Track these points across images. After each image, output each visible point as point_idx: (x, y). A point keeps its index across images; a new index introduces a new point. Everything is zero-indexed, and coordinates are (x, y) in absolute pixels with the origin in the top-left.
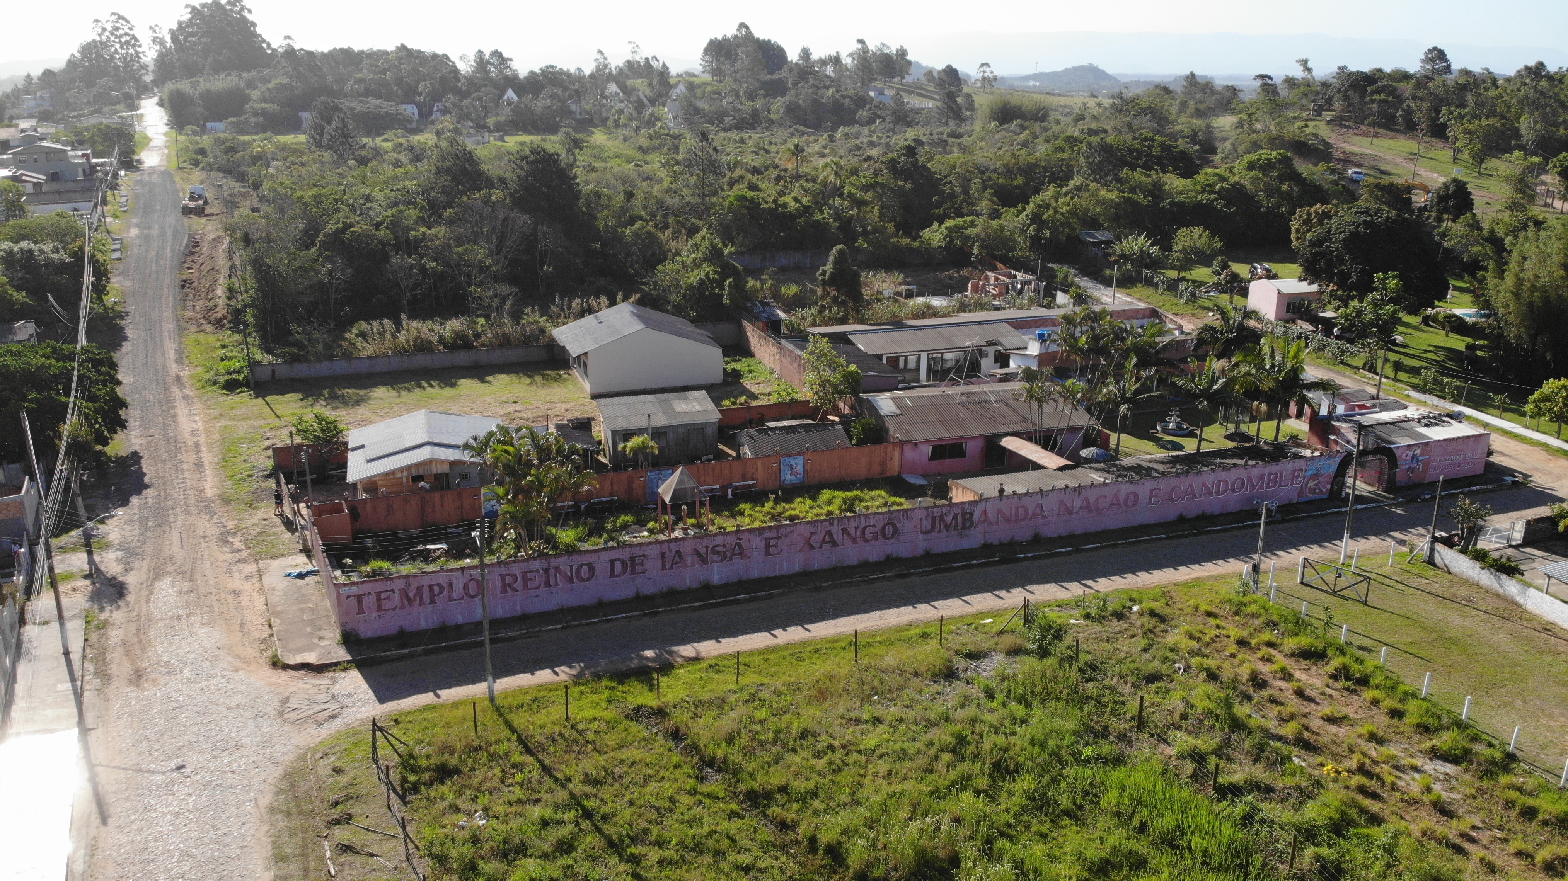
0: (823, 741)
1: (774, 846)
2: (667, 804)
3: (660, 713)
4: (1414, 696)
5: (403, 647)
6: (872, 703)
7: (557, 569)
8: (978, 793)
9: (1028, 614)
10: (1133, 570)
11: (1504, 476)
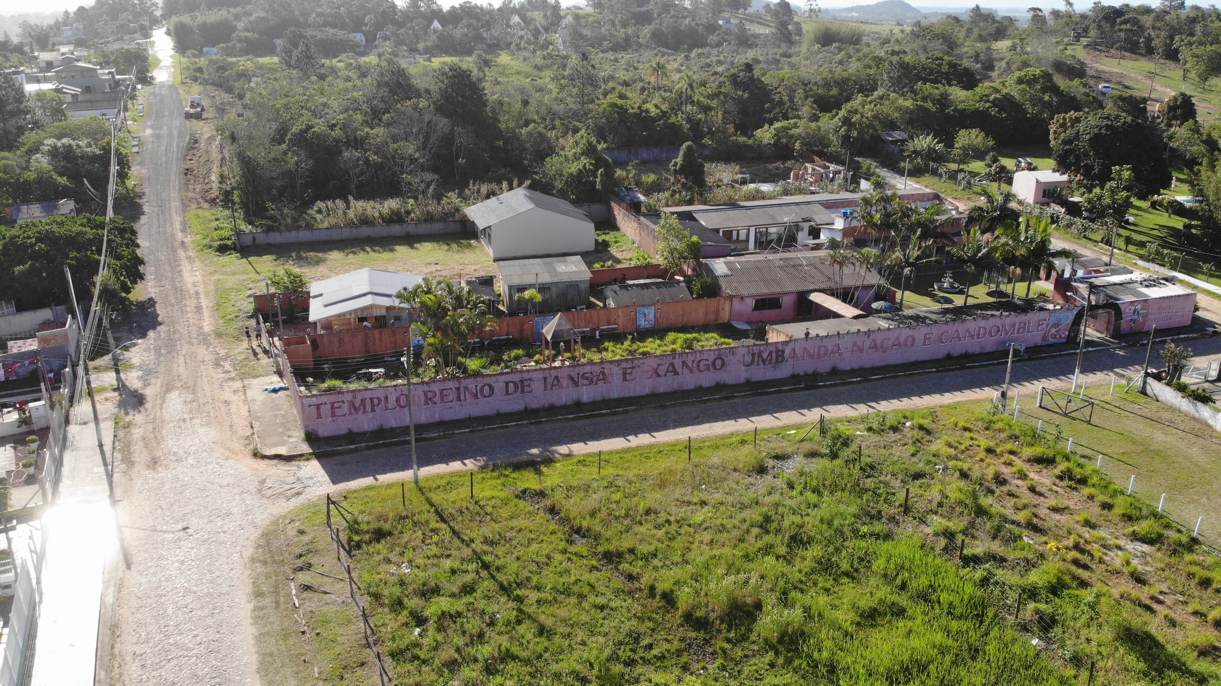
0: (663, 517)
1: (623, 591)
2: (545, 560)
3: (541, 494)
4: (1122, 493)
5: (352, 443)
6: (700, 490)
7: (466, 388)
8: (778, 558)
9: (823, 427)
10: (908, 395)
11: (1207, 327)
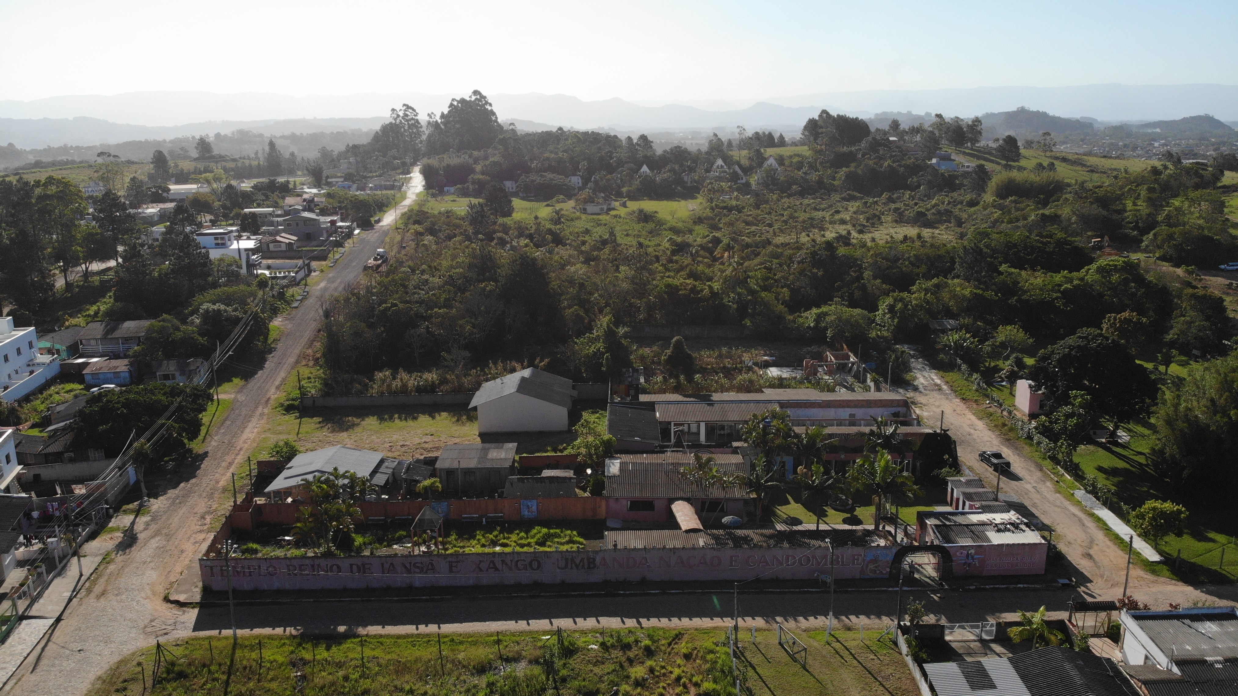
7: (319, 566)
9: (560, 637)
11: (1061, 578)
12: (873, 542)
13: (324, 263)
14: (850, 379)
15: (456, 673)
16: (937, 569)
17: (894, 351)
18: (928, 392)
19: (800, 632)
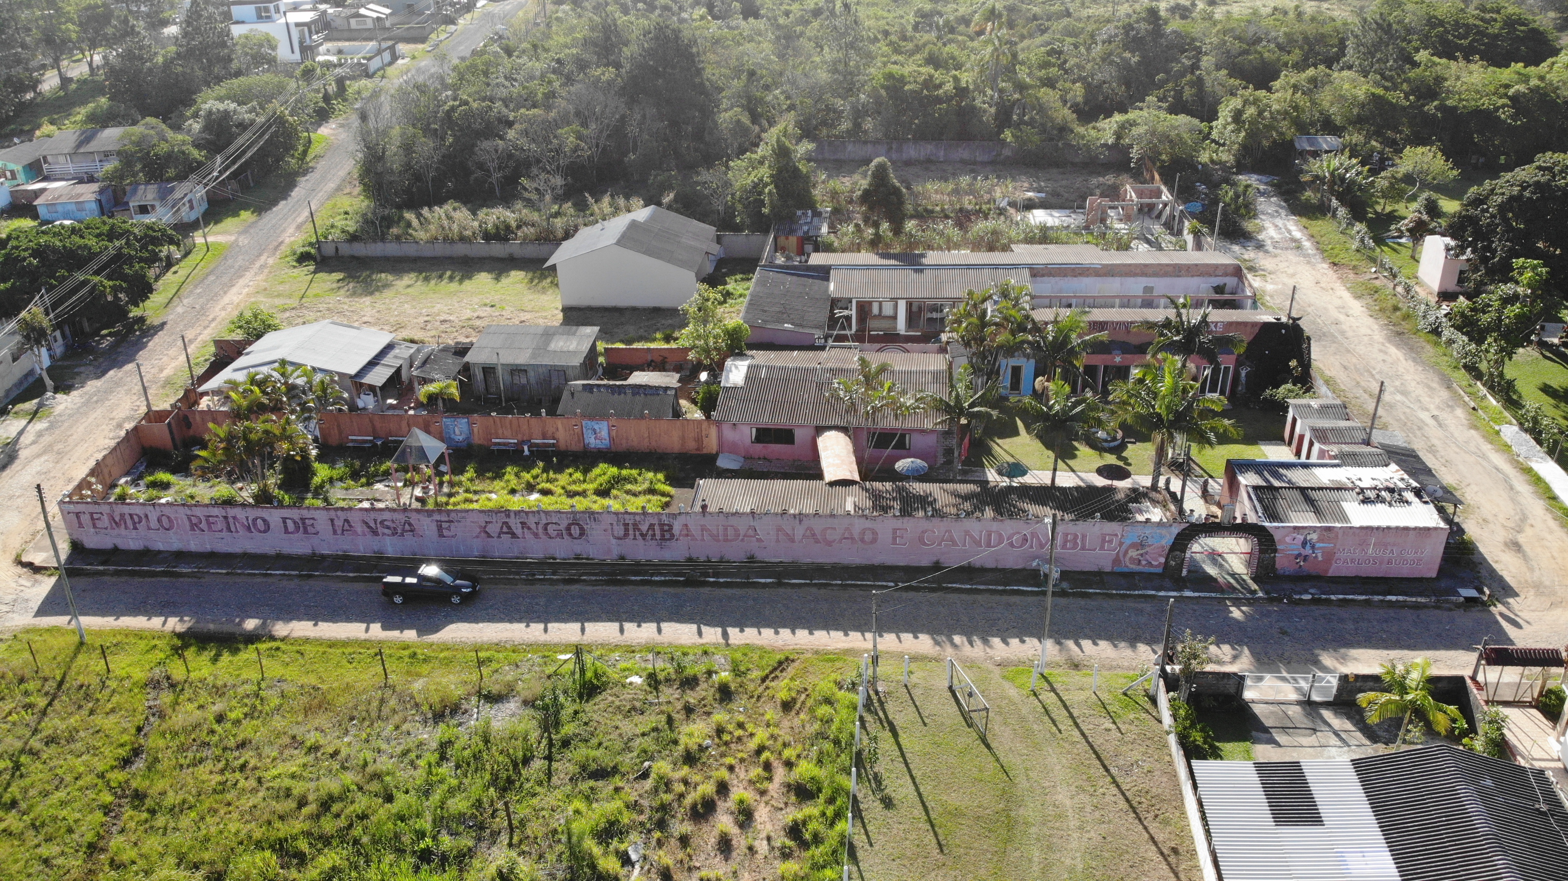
7: (235, 518)
11: (1465, 586)
12: (1140, 511)
13: (420, 46)
14: (1157, 228)
15: (397, 719)
16: (1249, 564)
17: (1234, 184)
18: (1279, 251)
19: (991, 667)
